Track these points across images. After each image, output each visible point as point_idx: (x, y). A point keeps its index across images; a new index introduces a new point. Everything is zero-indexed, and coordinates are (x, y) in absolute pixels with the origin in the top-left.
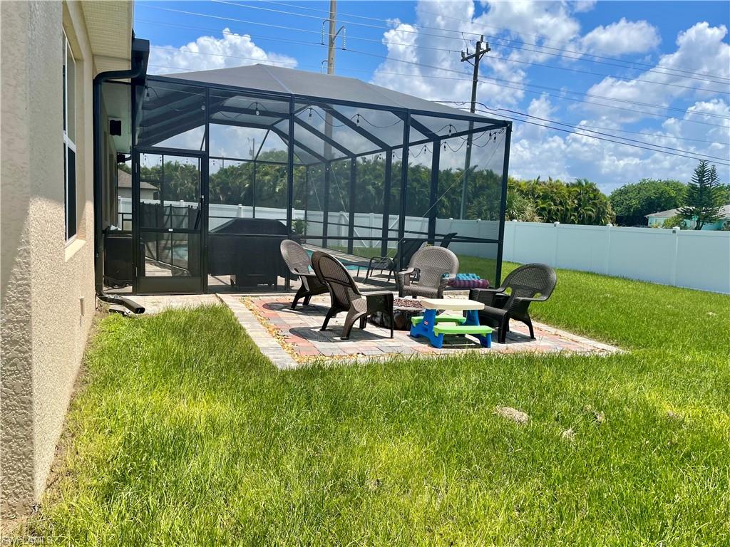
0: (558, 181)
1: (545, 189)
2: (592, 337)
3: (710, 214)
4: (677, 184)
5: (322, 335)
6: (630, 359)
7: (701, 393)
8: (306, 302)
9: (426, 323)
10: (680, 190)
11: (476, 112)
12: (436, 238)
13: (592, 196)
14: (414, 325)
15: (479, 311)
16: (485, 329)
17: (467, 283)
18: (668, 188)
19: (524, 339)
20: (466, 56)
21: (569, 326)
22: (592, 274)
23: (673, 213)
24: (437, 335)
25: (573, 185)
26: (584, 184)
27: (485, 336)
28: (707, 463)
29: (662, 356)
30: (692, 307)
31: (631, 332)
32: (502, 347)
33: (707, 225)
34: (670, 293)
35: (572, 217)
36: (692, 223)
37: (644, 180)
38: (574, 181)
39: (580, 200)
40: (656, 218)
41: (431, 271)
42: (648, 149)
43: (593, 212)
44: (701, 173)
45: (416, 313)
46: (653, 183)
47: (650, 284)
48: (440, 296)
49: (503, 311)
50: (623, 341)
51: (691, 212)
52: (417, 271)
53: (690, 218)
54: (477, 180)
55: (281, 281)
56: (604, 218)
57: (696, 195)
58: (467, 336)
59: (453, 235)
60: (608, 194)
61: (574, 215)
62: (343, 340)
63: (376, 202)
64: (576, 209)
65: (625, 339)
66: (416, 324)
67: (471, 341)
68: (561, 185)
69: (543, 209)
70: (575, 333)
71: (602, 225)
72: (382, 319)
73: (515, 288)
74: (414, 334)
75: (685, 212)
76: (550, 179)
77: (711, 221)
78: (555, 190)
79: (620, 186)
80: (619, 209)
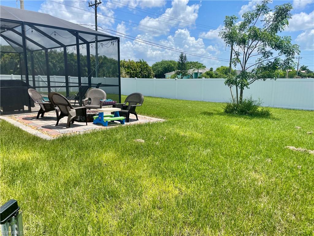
0: (132, 61)
1: (128, 64)
2: (156, 117)
3: (185, 73)
4: (174, 62)
5: (57, 127)
6: (170, 122)
7: (190, 129)
8: (42, 116)
9: (100, 118)
10: (175, 64)
11: (98, 30)
12: (92, 85)
13: (146, 67)
14: (95, 119)
15: (119, 111)
16: (122, 118)
17: (108, 103)
18: (171, 63)
19: (134, 120)
20: (91, 4)
21: (148, 115)
22: (150, 97)
23: (173, 73)
24: (105, 122)
25: (138, 62)
26: (142, 62)
27: (122, 120)
28: (194, 145)
29: (178, 120)
30: (184, 105)
31: (168, 114)
32: (128, 123)
33: (185, 77)
34: (176, 101)
35: (139, 76)
36: (180, 76)
37: (163, 60)
38: (139, 61)
39: (141, 68)
40: (168, 75)
41: (95, 99)
42: (163, 48)
43: (146, 73)
44: (181, 57)
45: (94, 115)
46: (166, 61)
47: (170, 99)
48: (101, 108)
49: (127, 111)
50: (166, 117)
51: (179, 72)
52: (90, 99)
53: (179, 74)
54: (100, 60)
55: (26, 108)
56: (151, 75)
57: (180, 66)
58: (115, 121)
59: (100, 84)
60: (151, 66)
61: (140, 75)
62: (67, 128)
63: (54, 70)
64: (140, 72)
65: (167, 116)
66: (96, 119)
67: (117, 123)
68: (134, 62)
69: (128, 72)
70: (150, 116)
71: (150, 78)
72: (80, 119)
73: (129, 102)
74: (95, 123)
75: (177, 72)
76: (129, 60)
77: (186, 75)
78: (132, 65)
79: (155, 63)
80: (155, 72)
